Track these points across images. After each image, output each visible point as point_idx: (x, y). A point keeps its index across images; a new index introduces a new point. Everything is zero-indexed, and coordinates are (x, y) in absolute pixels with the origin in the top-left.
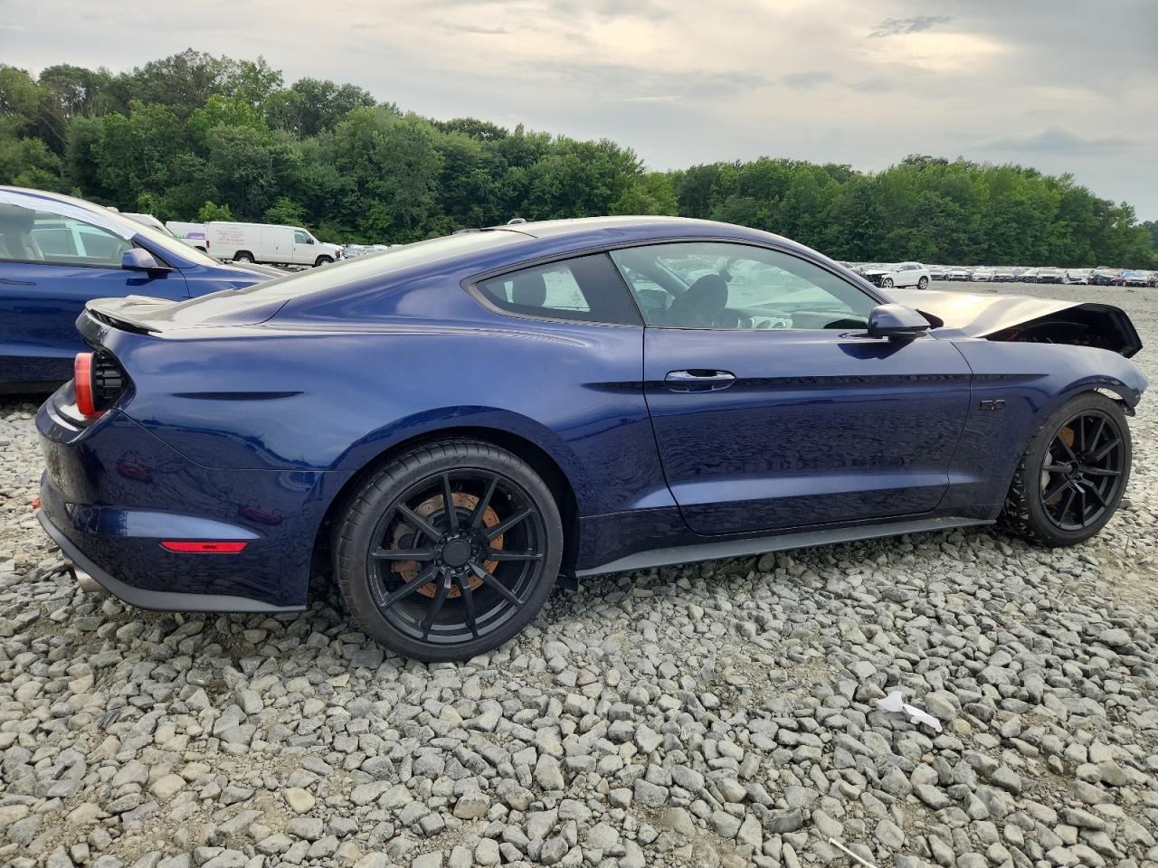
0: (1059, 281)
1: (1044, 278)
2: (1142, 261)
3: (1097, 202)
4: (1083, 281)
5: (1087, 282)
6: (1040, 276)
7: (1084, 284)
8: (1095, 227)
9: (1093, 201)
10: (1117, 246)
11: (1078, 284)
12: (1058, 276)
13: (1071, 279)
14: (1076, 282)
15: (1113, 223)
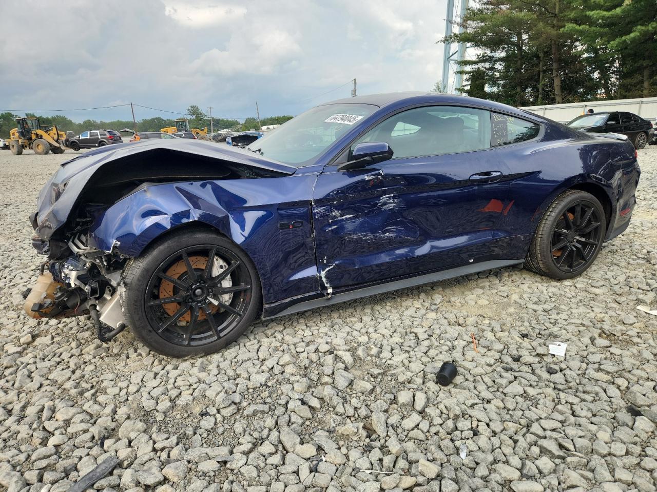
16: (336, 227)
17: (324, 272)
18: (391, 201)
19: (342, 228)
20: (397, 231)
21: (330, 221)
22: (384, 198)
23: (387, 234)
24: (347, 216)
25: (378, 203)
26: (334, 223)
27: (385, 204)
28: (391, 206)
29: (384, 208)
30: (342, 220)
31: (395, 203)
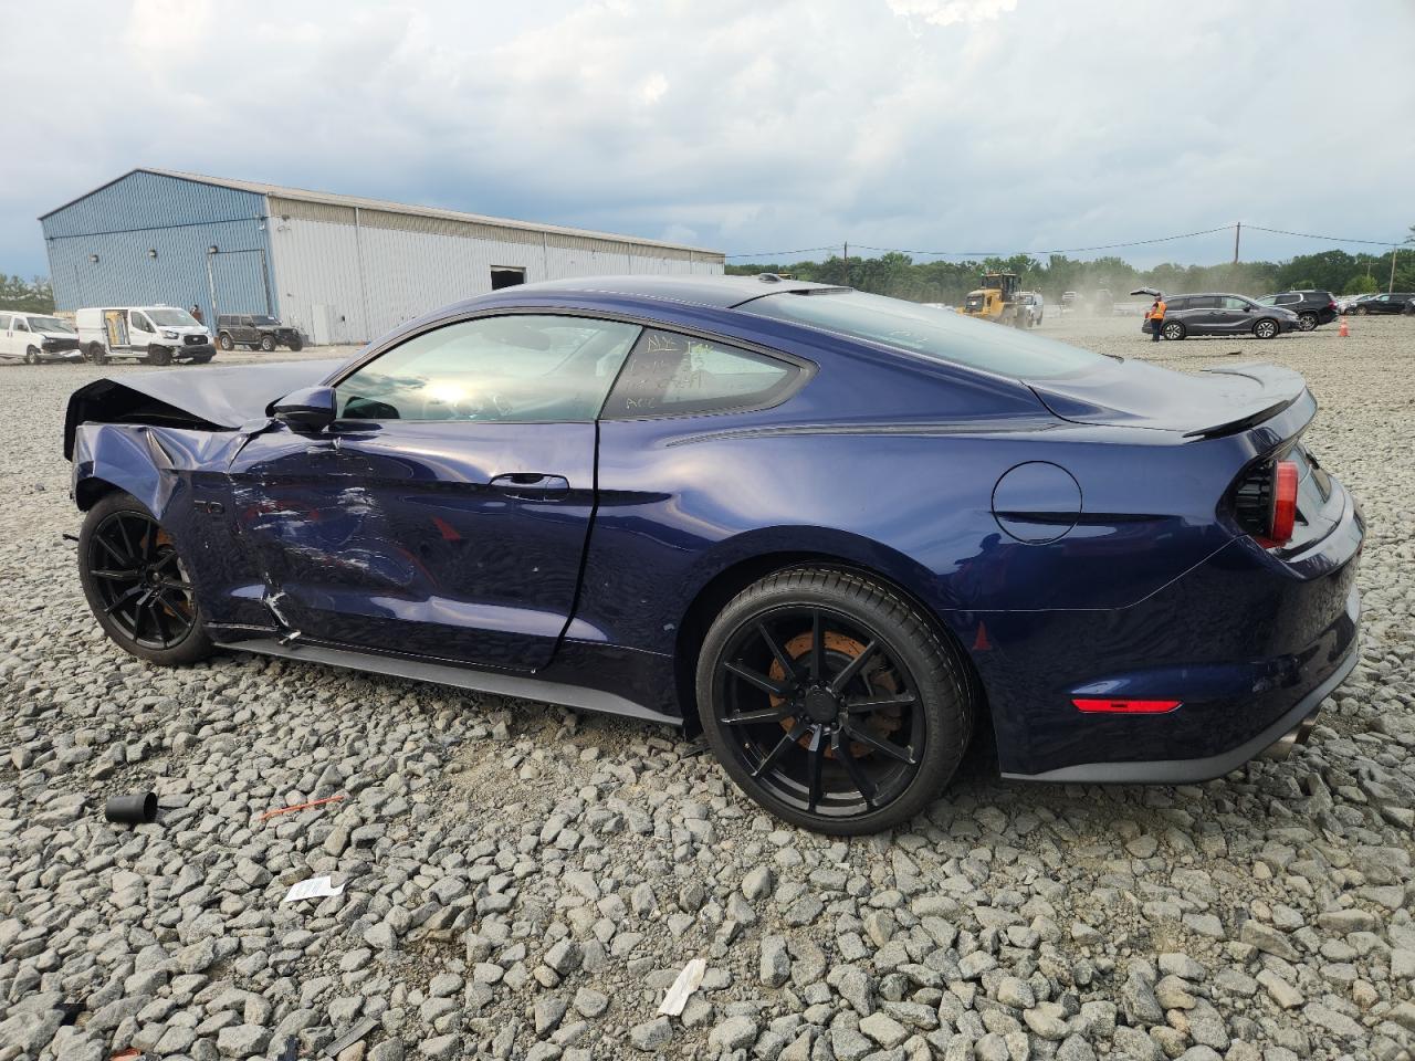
16: (269, 526)
17: (274, 599)
18: (362, 500)
19: (279, 531)
20: (372, 560)
21: (260, 514)
22: (351, 492)
23: (353, 561)
24: (288, 512)
25: (338, 500)
26: (269, 520)
27: (351, 503)
28: (364, 510)
29: (350, 510)
30: (279, 517)
31: (369, 505)
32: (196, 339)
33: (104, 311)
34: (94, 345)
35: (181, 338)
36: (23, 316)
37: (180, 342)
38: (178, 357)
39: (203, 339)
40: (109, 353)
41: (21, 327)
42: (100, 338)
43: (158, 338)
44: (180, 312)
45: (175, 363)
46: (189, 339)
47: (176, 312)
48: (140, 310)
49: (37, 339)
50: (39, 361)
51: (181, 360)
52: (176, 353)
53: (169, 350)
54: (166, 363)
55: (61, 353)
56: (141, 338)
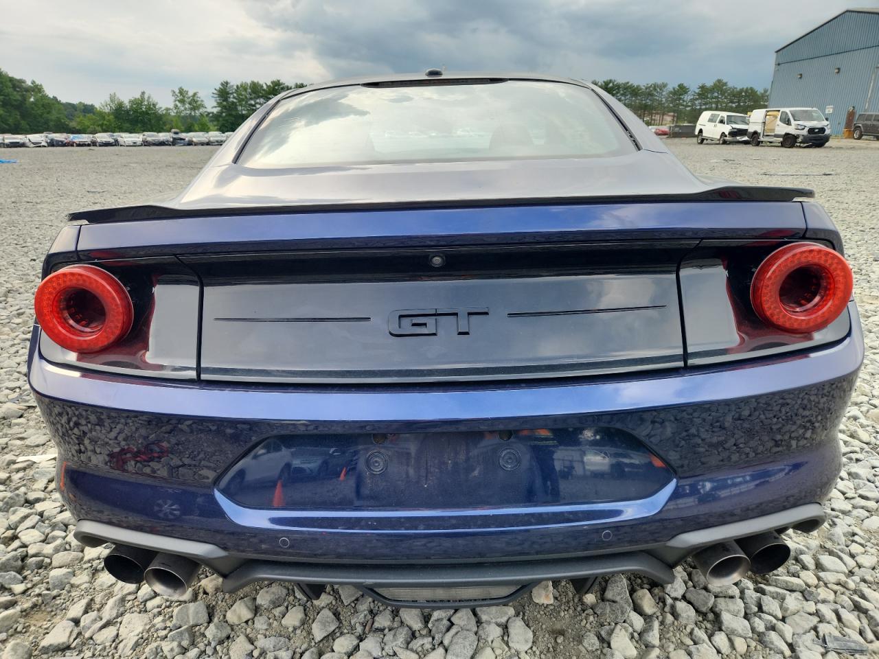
0: (23, 145)
1: (11, 143)
2: (63, 128)
3: (11, 80)
4: (44, 144)
5: (46, 145)
6: (7, 141)
7: (45, 146)
8: (18, 100)
9: (8, 79)
10: (41, 116)
11: (40, 146)
12: (22, 141)
13: (33, 143)
14: (37, 145)
15: (30, 98)
32: (817, 130)
33: (767, 111)
34: (755, 133)
35: (807, 129)
36: (724, 114)
37: (805, 132)
38: (800, 143)
39: (822, 130)
40: (762, 139)
41: (722, 122)
42: (759, 129)
43: (791, 130)
44: (815, 111)
45: (797, 147)
46: (811, 130)
47: (811, 112)
48: (787, 110)
49: (727, 129)
50: (725, 142)
51: (802, 145)
52: (800, 140)
53: (795, 137)
54: (792, 146)
55: (738, 138)
56: (782, 129)
